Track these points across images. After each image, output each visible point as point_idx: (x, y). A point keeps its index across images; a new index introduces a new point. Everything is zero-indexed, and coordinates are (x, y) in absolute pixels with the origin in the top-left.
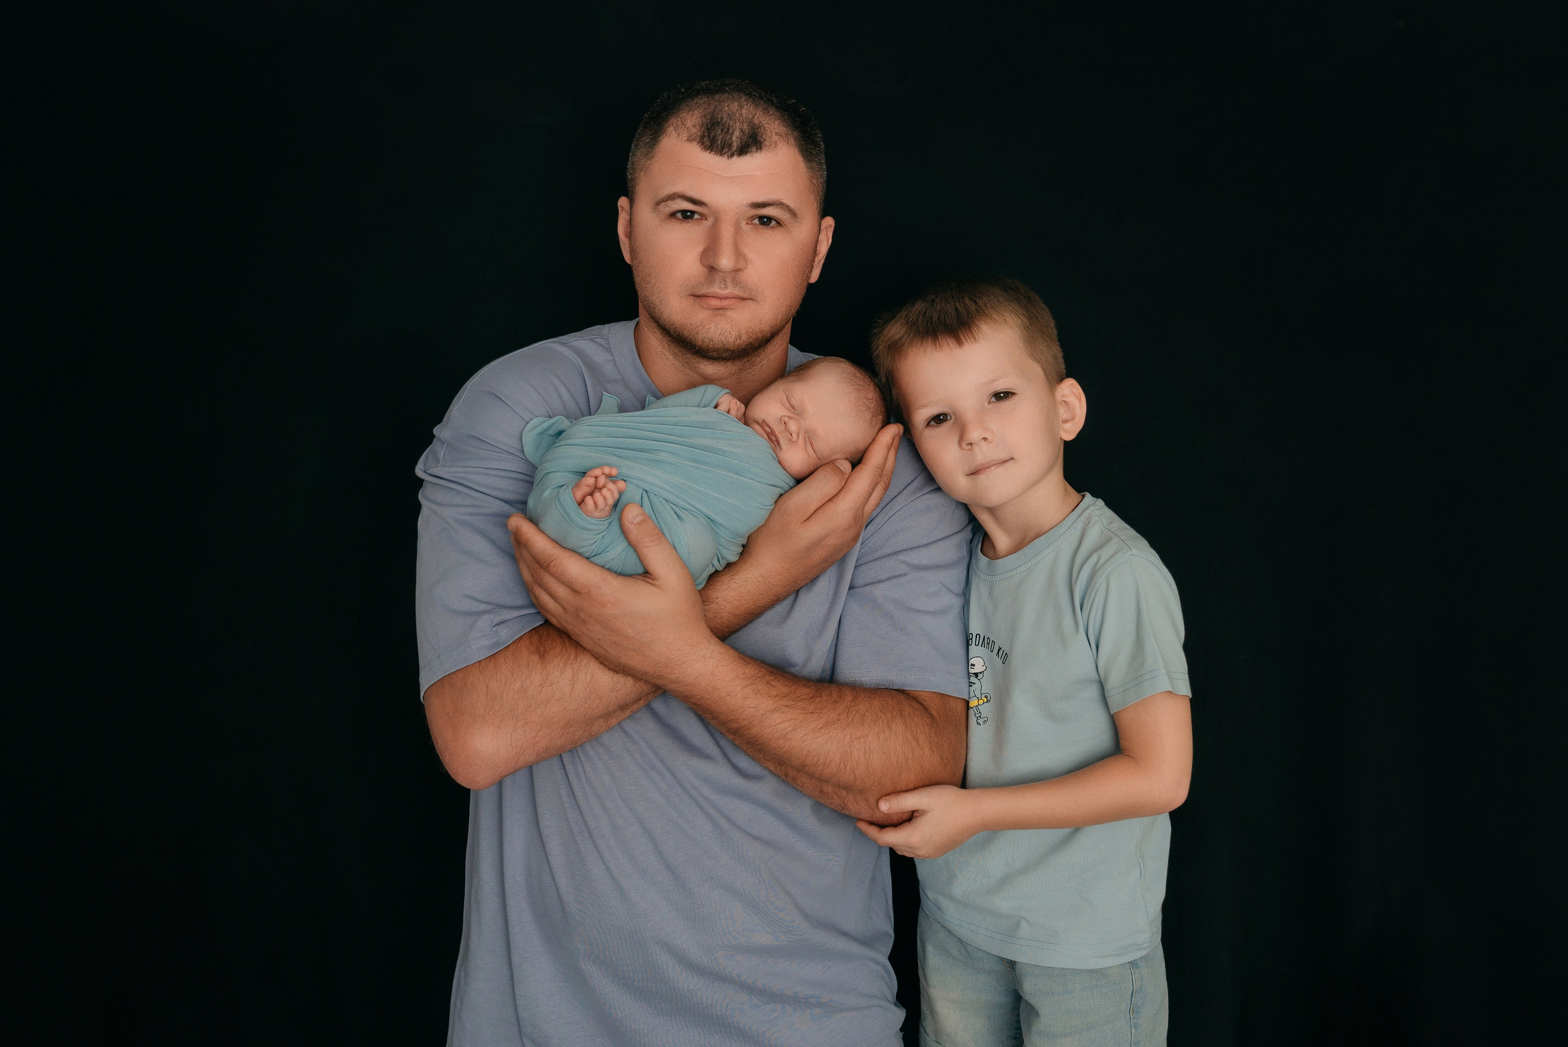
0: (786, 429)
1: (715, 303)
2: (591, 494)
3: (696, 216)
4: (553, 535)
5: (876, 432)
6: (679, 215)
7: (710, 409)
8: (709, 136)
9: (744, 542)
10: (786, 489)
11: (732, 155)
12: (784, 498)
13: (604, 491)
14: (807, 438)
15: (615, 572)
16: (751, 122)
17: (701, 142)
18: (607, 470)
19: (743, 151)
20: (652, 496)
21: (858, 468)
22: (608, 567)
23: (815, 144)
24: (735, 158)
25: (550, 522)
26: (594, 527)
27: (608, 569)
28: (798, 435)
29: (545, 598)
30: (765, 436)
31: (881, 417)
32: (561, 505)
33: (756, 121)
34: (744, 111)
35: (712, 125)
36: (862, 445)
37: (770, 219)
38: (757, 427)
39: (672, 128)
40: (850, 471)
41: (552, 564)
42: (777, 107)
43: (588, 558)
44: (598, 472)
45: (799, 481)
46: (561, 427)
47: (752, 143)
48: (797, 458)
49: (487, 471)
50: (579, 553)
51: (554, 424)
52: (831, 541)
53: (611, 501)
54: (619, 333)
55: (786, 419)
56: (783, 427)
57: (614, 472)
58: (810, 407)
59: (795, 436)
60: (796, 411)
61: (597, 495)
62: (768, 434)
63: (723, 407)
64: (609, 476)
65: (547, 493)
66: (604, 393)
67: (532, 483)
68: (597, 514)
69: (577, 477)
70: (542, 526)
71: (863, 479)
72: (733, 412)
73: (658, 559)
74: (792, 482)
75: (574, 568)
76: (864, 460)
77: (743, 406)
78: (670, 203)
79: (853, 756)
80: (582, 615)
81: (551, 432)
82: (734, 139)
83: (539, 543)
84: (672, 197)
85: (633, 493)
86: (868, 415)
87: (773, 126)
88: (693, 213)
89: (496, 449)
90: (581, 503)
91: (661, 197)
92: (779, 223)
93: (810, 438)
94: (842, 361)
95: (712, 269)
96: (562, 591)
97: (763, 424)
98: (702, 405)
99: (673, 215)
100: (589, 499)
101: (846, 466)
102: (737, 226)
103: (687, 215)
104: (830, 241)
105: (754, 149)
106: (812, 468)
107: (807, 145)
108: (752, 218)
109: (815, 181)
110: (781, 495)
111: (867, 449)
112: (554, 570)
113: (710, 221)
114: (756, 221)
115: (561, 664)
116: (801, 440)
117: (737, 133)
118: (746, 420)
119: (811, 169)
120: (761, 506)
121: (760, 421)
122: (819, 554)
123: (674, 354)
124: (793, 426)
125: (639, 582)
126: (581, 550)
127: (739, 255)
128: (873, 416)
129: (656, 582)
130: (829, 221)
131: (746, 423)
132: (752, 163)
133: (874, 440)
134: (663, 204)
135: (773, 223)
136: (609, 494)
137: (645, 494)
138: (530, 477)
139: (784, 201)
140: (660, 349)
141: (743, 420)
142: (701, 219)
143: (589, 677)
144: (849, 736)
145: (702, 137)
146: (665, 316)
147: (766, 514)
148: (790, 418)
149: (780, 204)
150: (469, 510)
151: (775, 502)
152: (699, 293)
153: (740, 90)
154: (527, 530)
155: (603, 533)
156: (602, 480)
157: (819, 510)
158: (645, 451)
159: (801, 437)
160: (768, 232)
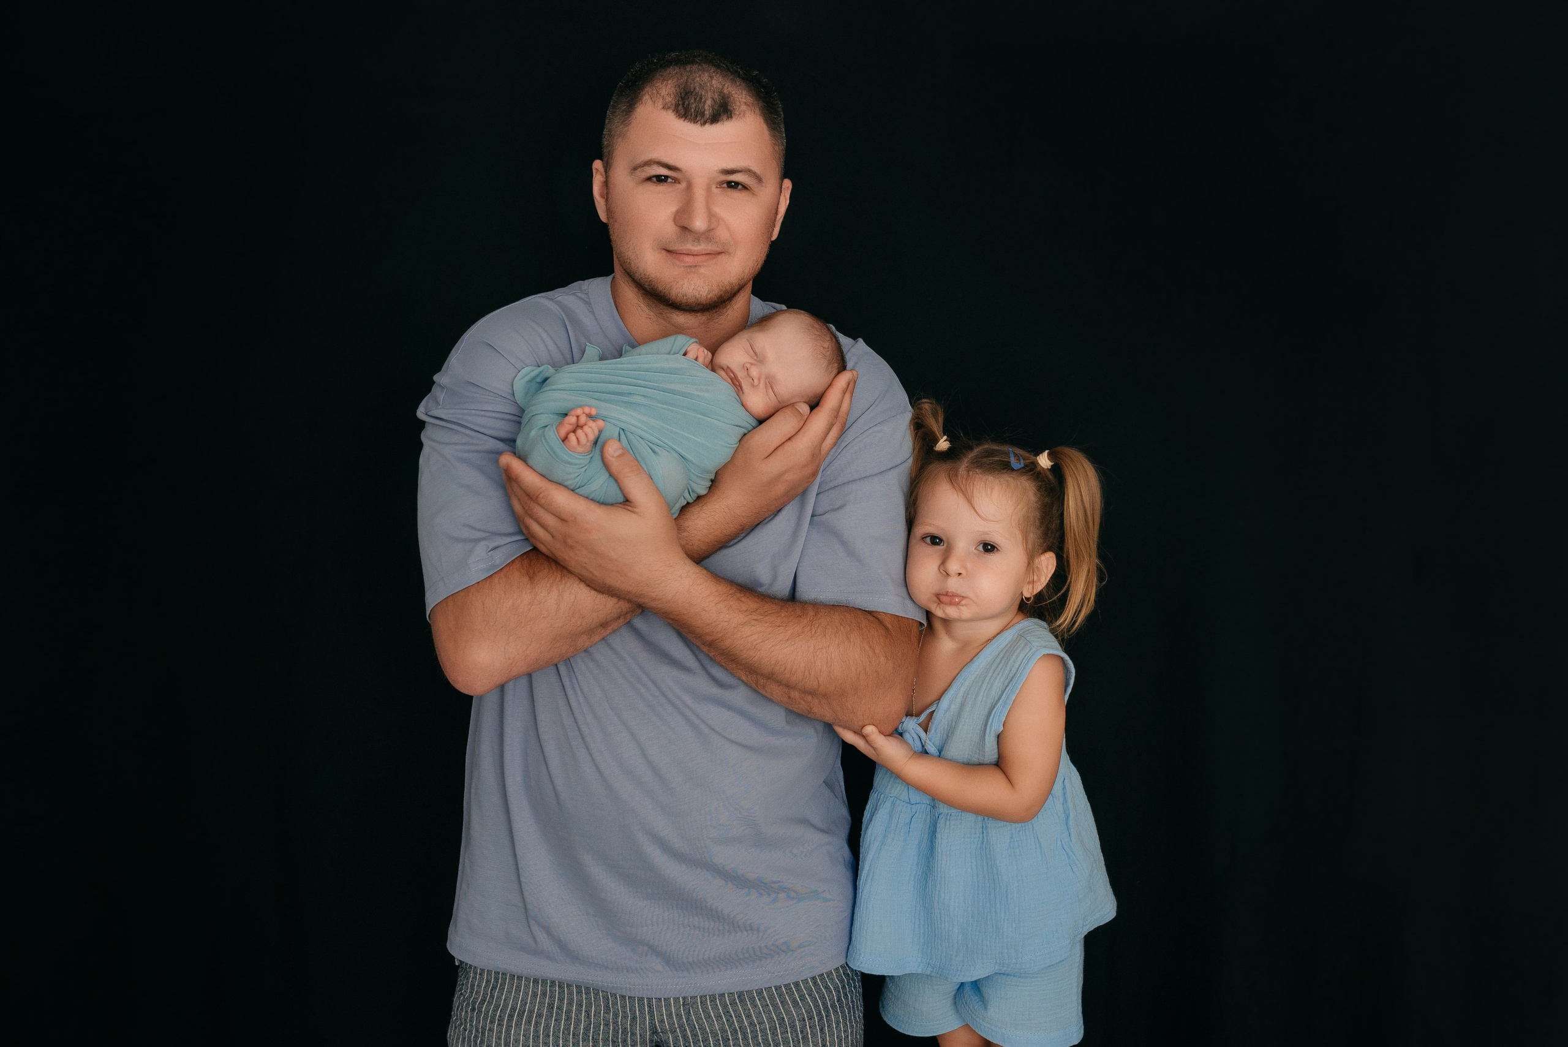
0: (749, 375)
1: (689, 260)
2: (574, 431)
3: (669, 180)
4: (539, 469)
5: (832, 378)
6: (654, 179)
7: (680, 356)
8: (683, 104)
9: (713, 477)
10: (750, 429)
11: (704, 123)
12: (747, 437)
13: (586, 428)
14: (768, 383)
15: (598, 502)
16: (721, 93)
17: (676, 111)
18: (587, 410)
19: (715, 119)
20: (629, 434)
21: (815, 411)
22: (590, 498)
23: (776, 112)
24: (707, 126)
25: (538, 457)
26: (577, 461)
27: (591, 500)
28: (759, 379)
29: (536, 528)
30: (730, 381)
31: (836, 365)
32: (546, 441)
33: (726, 91)
34: (714, 82)
35: (686, 94)
36: (819, 390)
37: (737, 184)
38: (722, 373)
39: (647, 97)
40: (809, 413)
41: (541, 496)
42: (743, 79)
43: (573, 490)
44: (579, 411)
45: (761, 421)
46: (547, 375)
47: (722, 111)
48: (758, 401)
49: (482, 413)
50: (566, 487)
51: (541, 372)
52: (790, 477)
53: (592, 437)
54: (597, 288)
55: (748, 366)
56: (746, 373)
57: (594, 412)
58: (770, 354)
59: (756, 381)
60: (759, 358)
61: (579, 432)
62: (731, 379)
63: (691, 355)
64: (589, 416)
65: (533, 433)
66: (587, 344)
67: (520, 423)
68: (579, 449)
69: (560, 418)
70: (530, 462)
71: (820, 421)
72: (701, 359)
73: (637, 489)
74: (754, 423)
75: (561, 499)
76: (821, 403)
77: (710, 354)
78: (647, 168)
79: (817, 664)
80: (569, 541)
81: (539, 380)
82: (707, 107)
83: (528, 477)
84: (649, 163)
85: (611, 431)
86: (824, 363)
87: (741, 97)
88: (666, 177)
89: (491, 394)
90: (565, 439)
91: (638, 162)
92: (745, 188)
93: (770, 383)
94: (801, 313)
95: (685, 229)
96: (550, 520)
97: (727, 370)
98: (672, 352)
99: (649, 179)
100: (572, 437)
101: (805, 409)
102: (708, 189)
103: (662, 179)
104: (788, 202)
105: (725, 117)
106: (772, 411)
107: (769, 113)
108: (722, 183)
109: (777, 148)
110: (745, 435)
111: (824, 394)
112: (543, 501)
113: (683, 185)
114: (725, 185)
115: (548, 585)
116: (762, 385)
117: (709, 102)
118: (713, 366)
119: (774, 136)
120: (726, 445)
121: (725, 367)
122: (780, 489)
123: (648, 305)
124: (754, 372)
125: (620, 509)
126: (567, 483)
127: (711, 216)
128: (829, 363)
129: (636, 510)
130: (788, 184)
131: (713, 370)
132: (721, 131)
133: (830, 385)
134: (639, 169)
135: (740, 187)
136: (591, 430)
137: (622, 432)
138: (519, 417)
139: (752, 168)
140: (636, 301)
141: (710, 367)
142: (675, 182)
143: (572, 597)
144: (812, 647)
145: (677, 106)
146: (641, 270)
147: (731, 452)
148: (752, 364)
149: (745, 169)
150: (467, 448)
151: (740, 441)
152: (671, 249)
153: (711, 62)
154: (517, 465)
155: (585, 468)
156: (583, 419)
157: (779, 449)
158: (621, 394)
159: (762, 382)
160: (736, 194)
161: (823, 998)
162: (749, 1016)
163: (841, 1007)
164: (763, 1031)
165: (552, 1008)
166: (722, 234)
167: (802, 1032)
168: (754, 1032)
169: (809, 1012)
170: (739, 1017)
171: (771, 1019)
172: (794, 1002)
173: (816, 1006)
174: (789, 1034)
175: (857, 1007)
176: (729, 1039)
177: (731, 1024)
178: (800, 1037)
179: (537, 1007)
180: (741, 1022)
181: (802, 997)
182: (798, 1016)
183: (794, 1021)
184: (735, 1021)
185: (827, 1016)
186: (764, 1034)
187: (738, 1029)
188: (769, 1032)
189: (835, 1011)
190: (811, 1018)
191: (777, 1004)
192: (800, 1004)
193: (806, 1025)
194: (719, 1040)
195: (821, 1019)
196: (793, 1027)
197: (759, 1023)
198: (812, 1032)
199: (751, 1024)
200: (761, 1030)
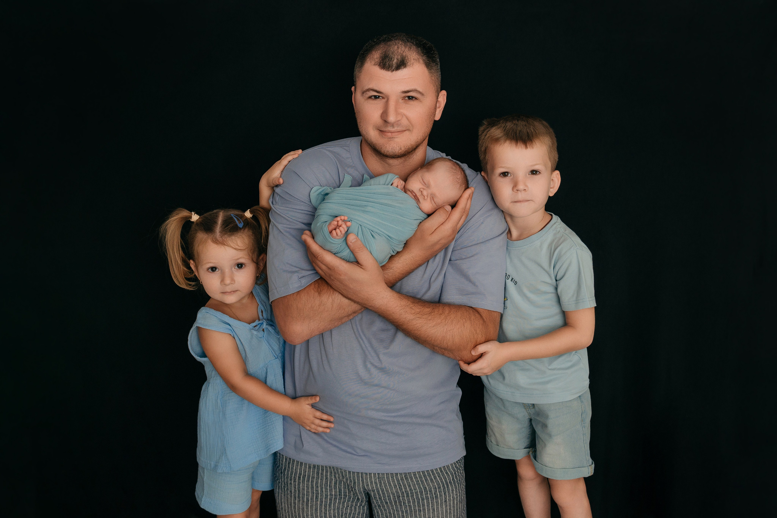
0: (422, 194)
1: (389, 135)
2: (335, 229)
3: (380, 97)
4: (320, 244)
5: (462, 193)
6: (373, 97)
7: (389, 186)
8: (383, 62)
9: (405, 242)
10: (423, 220)
11: (393, 71)
12: (422, 224)
13: (341, 227)
14: (431, 197)
15: (346, 261)
16: (402, 55)
17: (379, 65)
18: (343, 218)
19: (398, 68)
20: (363, 228)
21: (454, 210)
25: (319, 238)
26: (336, 242)
28: (427, 196)
30: (413, 197)
31: (464, 185)
32: (323, 231)
33: (404, 54)
34: (399, 50)
35: (385, 57)
36: (456, 199)
37: (413, 97)
38: (409, 193)
40: (451, 211)
43: (335, 254)
44: (339, 219)
45: (429, 216)
46: (327, 192)
47: (402, 64)
48: (427, 206)
49: (295, 210)
50: (331, 252)
51: (324, 190)
52: (443, 241)
53: (343, 232)
55: (422, 190)
56: (421, 193)
57: (346, 218)
58: (432, 183)
59: (426, 197)
60: (427, 186)
61: (338, 229)
62: (414, 196)
63: (395, 185)
64: (343, 220)
65: (318, 224)
68: (337, 237)
69: (331, 218)
71: (456, 214)
72: (399, 187)
73: (363, 257)
74: (425, 216)
76: (456, 206)
77: (404, 183)
80: (332, 277)
81: (323, 193)
82: (394, 63)
83: (315, 247)
84: (369, 90)
85: (354, 227)
86: (458, 186)
87: (413, 55)
88: (378, 97)
89: (299, 201)
90: (331, 232)
91: (366, 90)
92: (416, 99)
93: (433, 197)
95: (385, 121)
96: (324, 267)
97: (412, 192)
98: (386, 184)
99: (370, 98)
100: (334, 231)
101: (449, 209)
102: (397, 103)
103: (376, 97)
105: (403, 67)
106: (434, 210)
108: (404, 97)
109: (433, 78)
110: (421, 222)
111: (458, 200)
113: (386, 100)
114: (407, 98)
115: (327, 296)
116: (429, 199)
117: (395, 61)
118: (405, 190)
119: (432, 73)
120: (411, 229)
121: (411, 191)
124: (425, 193)
127: (398, 114)
128: (461, 185)
130: (444, 93)
131: (405, 192)
132: (403, 73)
133: (461, 196)
134: (366, 92)
135: (414, 98)
136: (343, 229)
137: (360, 227)
138: (313, 213)
139: (418, 89)
141: (403, 190)
142: (382, 99)
144: (446, 329)
145: (380, 63)
147: (413, 232)
148: (424, 189)
149: (415, 91)
151: (418, 226)
152: (382, 130)
154: (309, 240)
155: (341, 245)
156: (340, 222)
157: (437, 229)
158: (360, 206)
159: (429, 197)
160: (412, 102)
162: (409, 486)
163: (454, 483)
164: (416, 493)
166: (404, 122)
167: (435, 494)
168: (412, 493)
169: (438, 484)
170: (405, 486)
171: (420, 487)
174: (429, 495)
175: (462, 483)
176: (400, 496)
177: (401, 489)
178: (434, 496)
180: (405, 488)
182: (433, 486)
183: (431, 489)
184: (403, 488)
185: (447, 488)
186: (417, 495)
187: (404, 492)
188: (419, 493)
189: (451, 485)
190: (439, 488)
191: (423, 480)
193: (437, 491)
194: (395, 496)
195: (444, 488)
196: (431, 491)
197: (414, 490)
198: (440, 494)
199: (411, 490)
200: (415, 493)
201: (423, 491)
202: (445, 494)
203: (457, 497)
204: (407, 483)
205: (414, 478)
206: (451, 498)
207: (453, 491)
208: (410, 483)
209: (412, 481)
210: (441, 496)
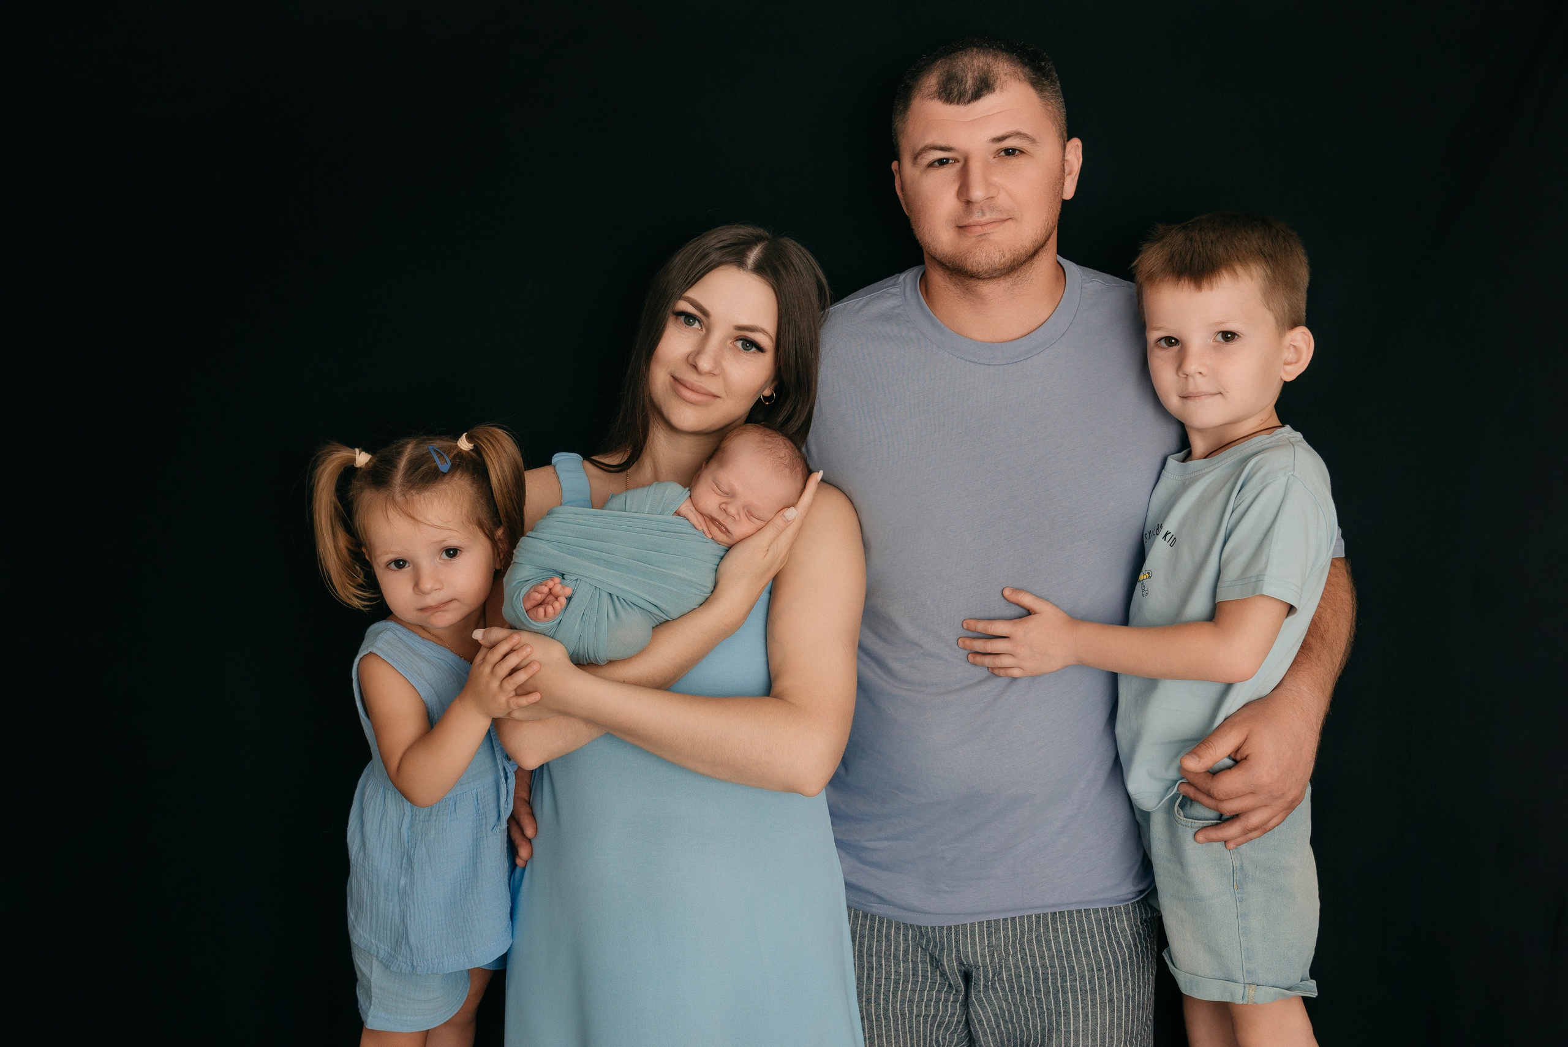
0: (727, 514)
1: (977, 230)
3: (950, 161)
6: (937, 163)
8: (946, 91)
11: (968, 102)
16: (981, 70)
17: (941, 98)
19: (977, 95)
24: (971, 104)
28: (738, 513)
33: (986, 68)
34: (975, 62)
35: (948, 81)
37: (1014, 150)
39: (918, 94)
42: (1006, 51)
47: (984, 86)
55: (724, 506)
56: (724, 513)
58: (738, 487)
59: (736, 516)
78: (928, 155)
82: (968, 87)
87: (1003, 68)
88: (948, 160)
92: (1022, 152)
93: (749, 511)
95: (968, 203)
99: (931, 165)
102: (985, 161)
103: (942, 162)
104: (1081, 162)
105: (986, 92)
107: (1039, 78)
108: (998, 152)
109: (1050, 108)
113: (961, 162)
114: (1003, 153)
116: (742, 516)
117: (970, 83)
119: (1043, 98)
124: (731, 510)
127: (988, 184)
130: (1075, 143)
135: (1017, 152)
139: (1022, 131)
142: (954, 162)
145: (943, 92)
146: (939, 251)
148: (727, 503)
149: (1018, 134)
152: (961, 225)
159: (741, 513)
160: (1013, 161)
161: (1114, 953)
162: (1042, 958)
164: (1054, 974)
165: (873, 930)
166: (1003, 200)
167: (1090, 983)
168: (1045, 974)
169: (1099, 963)
170: (1033, 956)
171: (1062, 967)
172: (1087, 953)
173: (1107, 959)
174: (1078, 983)
178: (1088, 987)
179: (859, 928)
181: (1095, 950)
182: (1087, 965)
183: (1083, 971)
185: (1116, 971)
186: (1055, 979)
188: (1059, 976)
189: (1125, 968)
190: (1100, 970)
191: (1071, 951)
192: (1092, 955)
193: (1094, 976)
195: (1109, 972)
196: (1082, 977)
197: (1051, 967)
198: (1099, 983)
199: (1043, 966)
200: (1052, 974)
201: (1068, 973)
202: (1109, 984)
203: (1135, 995)
204: (1039, 951)
205: (1054, 943)
206: (1123, 995)
207: (1126, 981)
208: (1044, 952)
209: (1049, 949)
210: (1101, 987)
